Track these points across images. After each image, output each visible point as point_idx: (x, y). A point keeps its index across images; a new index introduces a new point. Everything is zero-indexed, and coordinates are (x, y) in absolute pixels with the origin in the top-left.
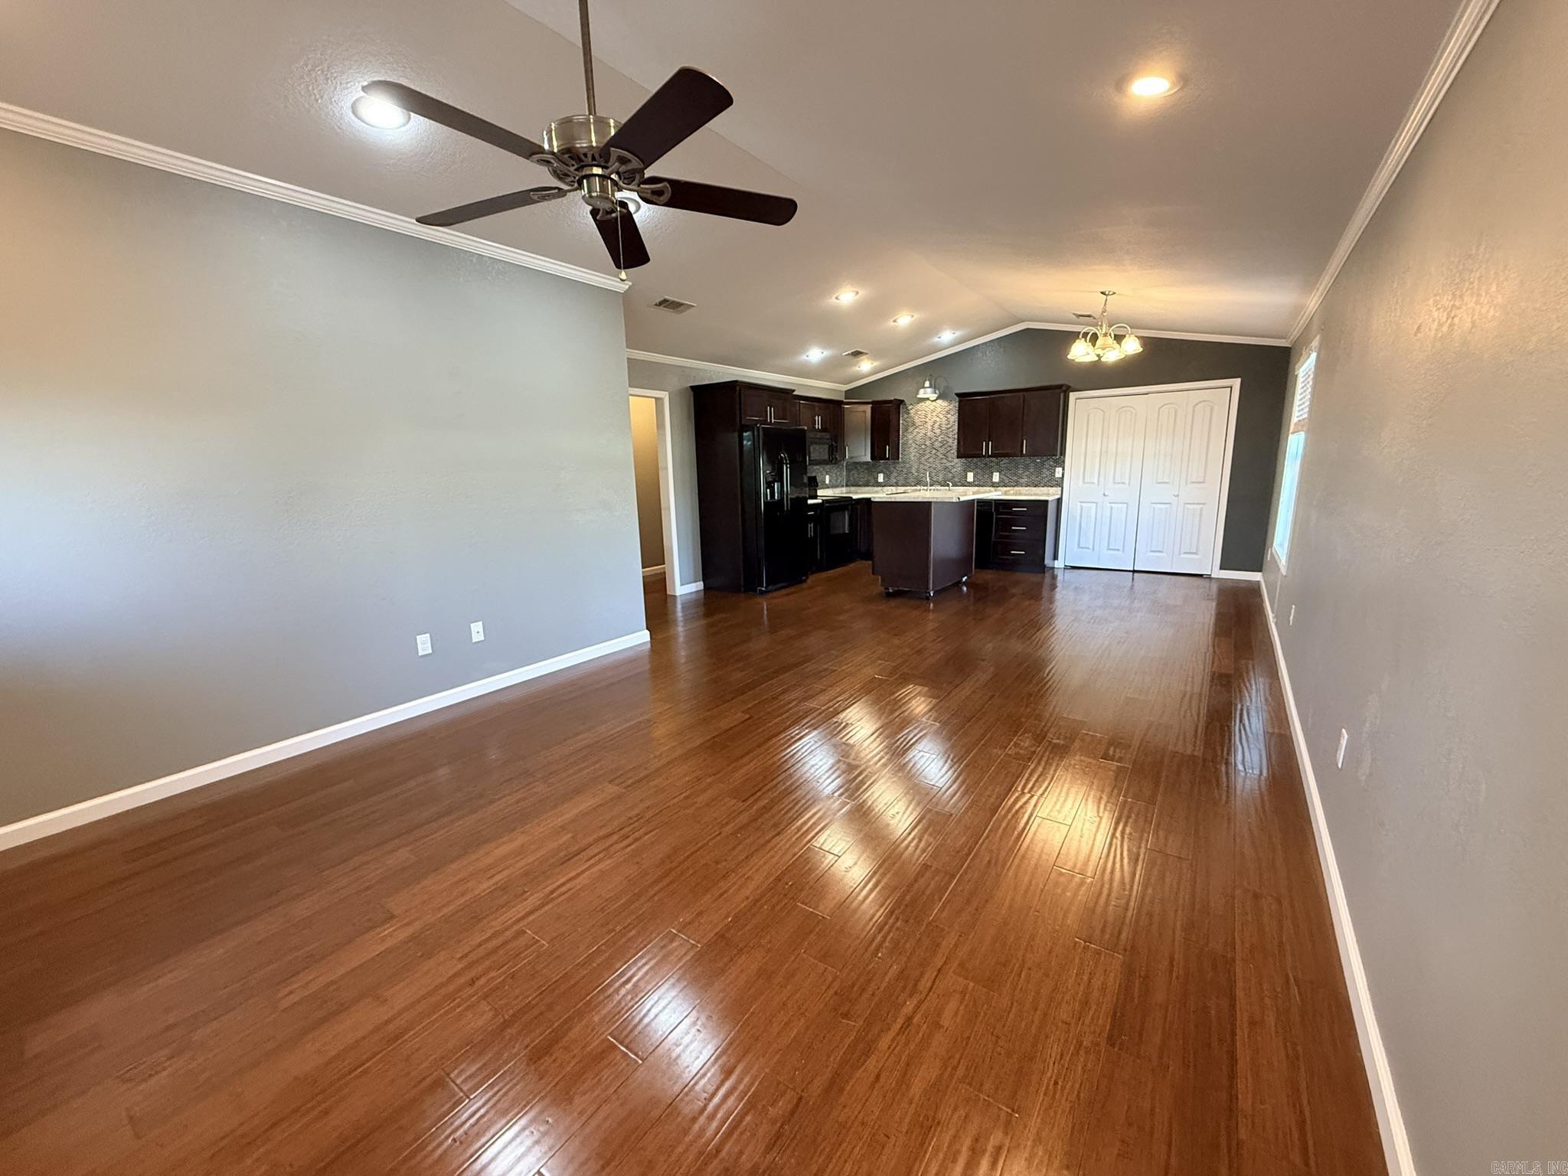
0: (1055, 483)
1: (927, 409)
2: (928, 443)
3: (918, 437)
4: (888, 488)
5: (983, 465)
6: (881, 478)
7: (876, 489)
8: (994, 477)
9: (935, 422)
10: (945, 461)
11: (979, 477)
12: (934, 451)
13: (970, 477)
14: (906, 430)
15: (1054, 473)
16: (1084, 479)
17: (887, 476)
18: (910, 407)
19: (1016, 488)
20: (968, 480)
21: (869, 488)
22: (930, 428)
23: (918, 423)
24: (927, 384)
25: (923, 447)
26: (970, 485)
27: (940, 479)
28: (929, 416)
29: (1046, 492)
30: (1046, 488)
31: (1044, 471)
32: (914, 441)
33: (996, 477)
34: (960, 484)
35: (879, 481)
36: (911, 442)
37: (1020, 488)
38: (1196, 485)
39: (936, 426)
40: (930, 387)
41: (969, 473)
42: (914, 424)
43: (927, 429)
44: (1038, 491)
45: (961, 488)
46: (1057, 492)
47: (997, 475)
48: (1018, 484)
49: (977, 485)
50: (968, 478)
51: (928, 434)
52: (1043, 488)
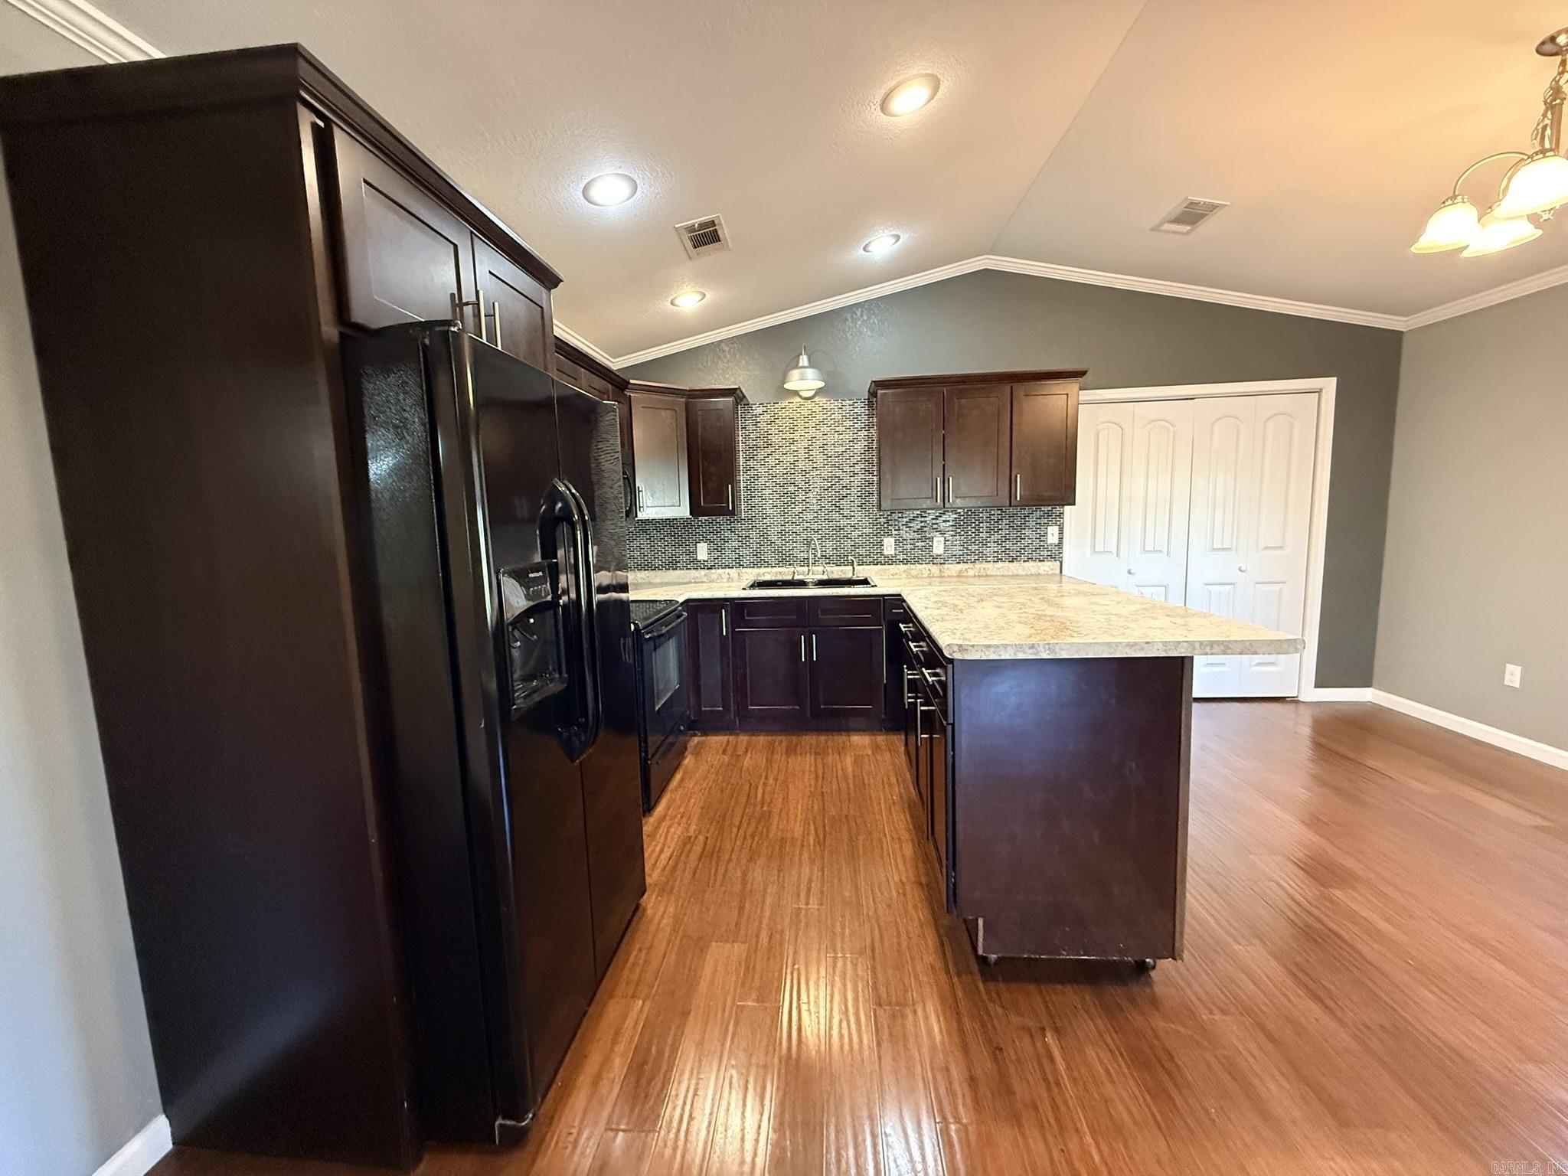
0: (1046, 553)
1: (796, 416)
2: (800, 481)
3: (779, 470)
4: (720, 571)
6: (702, 551)
7: (693, 573)
8: (934, 545)
9: (812, 441)
10: (836, 516)
11: (906, 546)
12: (813, 497)
13: (889, 546)
14: (751, 456)
15: (1044, 536)
16: (1094, 546)
17: (716, 548)
18: (761, 409)
19: (978, 565)
20: (886, 552)
21: (678, 572)
22: (802, 451)
23: (776, 439)
24: (804, 360)
25: (791, 488)
26: (891, 561)
28: (801, 429)
29: (1034, 571)
30: (1030, 564)
31: (1028, 532)
32: (770, 477)
33: (939, 546)
34: (869, 560)
35: (699, 558)
36: (763, 478)
37: (985, 565)
38: (1272, 553)
39: (815, 449)
40: (811, 366)
41: (885, 540)
42: (768, 443)
43: (796, 453)
44: (1020, 570)
45: (872, 567)
46: (1052, 569)
47: (940, 541)
48: (981, 558)
49: (905, 562)
50: (885, 547)
51: (800, 464)
52: (1026, 564)
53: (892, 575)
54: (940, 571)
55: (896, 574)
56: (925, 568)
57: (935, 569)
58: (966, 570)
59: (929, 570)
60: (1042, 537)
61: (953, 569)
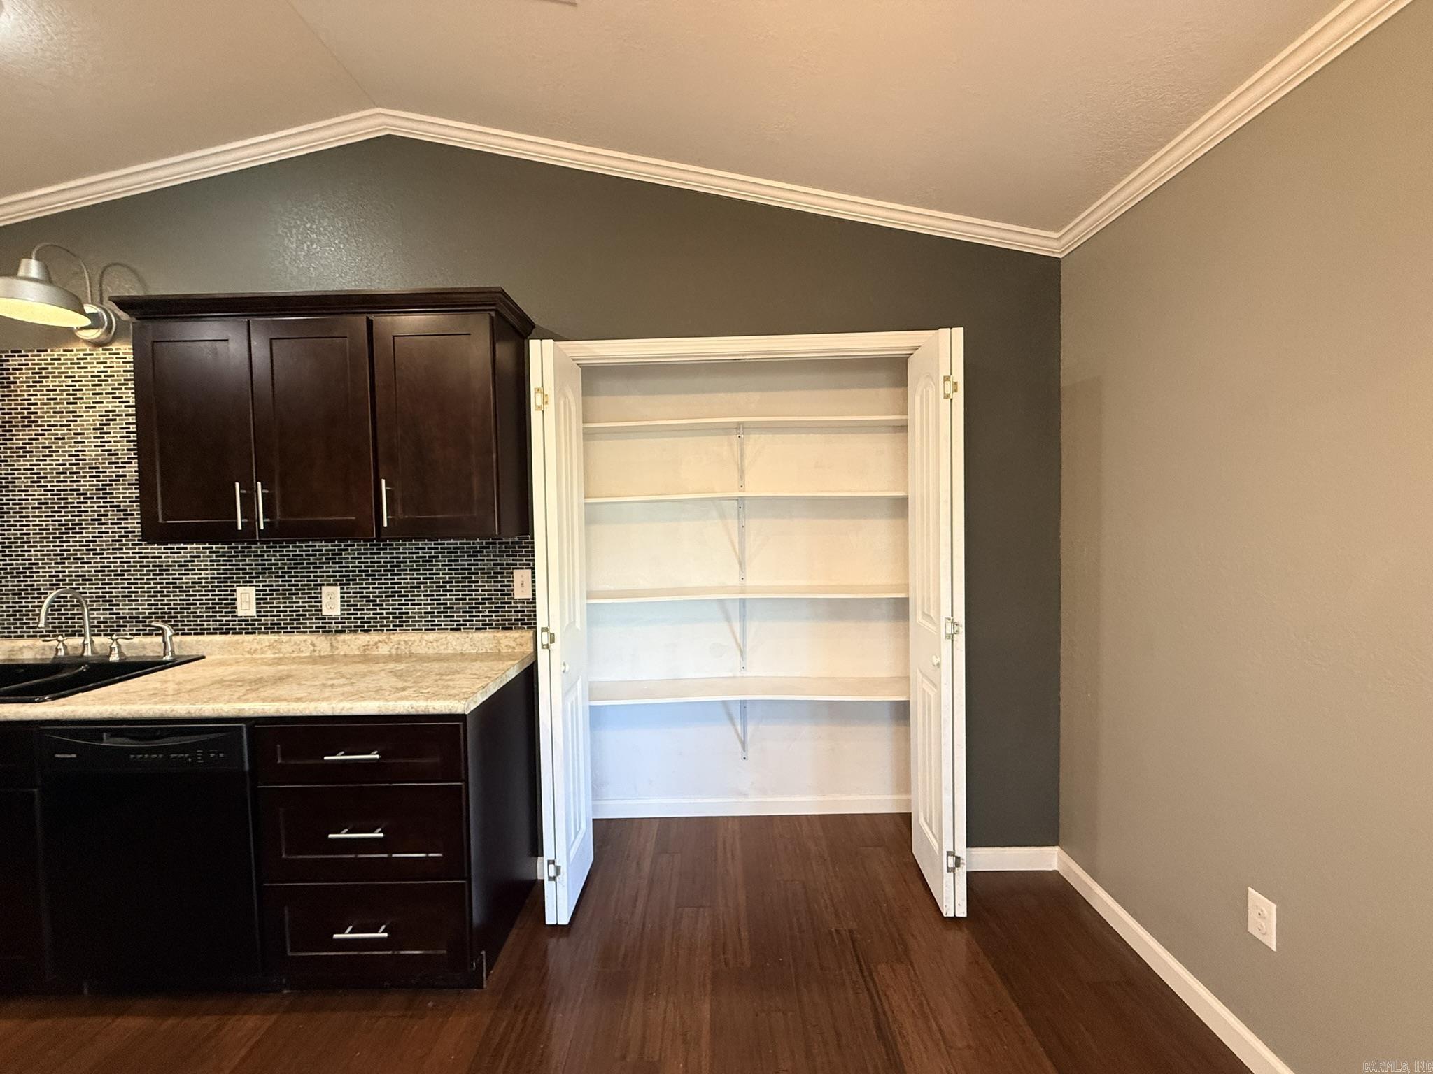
0: (511, 616)
2: (87, 486)
3: (50, 470)
5: (286, 564)
8: (325, 599)
11: (277, 600)
12: (113, 516)
13: (246, 601)
15: (510, 585)
18: (14, 362)
19: (397, 637)
20: (240, 613)
22: (91, 434)
23: (44, 412)
26: (248, 626)
27: (144, 608)
28: (87, 394)
30: (484, 634)
31: (481, 579)
32: (38, 480)
33: (332, 601)
34: (212, 625)
36: (22, 482)
37: (411, 637)
41: (240, 590)
42: (30, 419)
43: (79, 438)
44: (466, 646)
45: (219, 638)
46: (521, 644)
47: (333, 593)
48: (400, 623)
49: (270, 629)
50: (238, 603)
51: (90, 455)
52: (481, 635)
53: (249, 652)
54: (332, 645)
55: (256, 650)
56: (305, 641)
57: (321, 643)
58: (376, 643)
59: (313, 645)
60: (506, 588)
61: (353, 643)
